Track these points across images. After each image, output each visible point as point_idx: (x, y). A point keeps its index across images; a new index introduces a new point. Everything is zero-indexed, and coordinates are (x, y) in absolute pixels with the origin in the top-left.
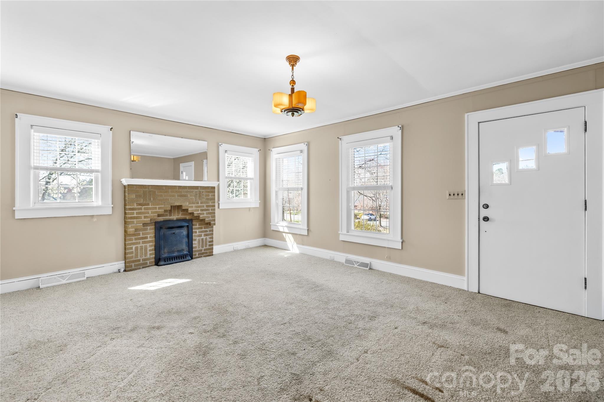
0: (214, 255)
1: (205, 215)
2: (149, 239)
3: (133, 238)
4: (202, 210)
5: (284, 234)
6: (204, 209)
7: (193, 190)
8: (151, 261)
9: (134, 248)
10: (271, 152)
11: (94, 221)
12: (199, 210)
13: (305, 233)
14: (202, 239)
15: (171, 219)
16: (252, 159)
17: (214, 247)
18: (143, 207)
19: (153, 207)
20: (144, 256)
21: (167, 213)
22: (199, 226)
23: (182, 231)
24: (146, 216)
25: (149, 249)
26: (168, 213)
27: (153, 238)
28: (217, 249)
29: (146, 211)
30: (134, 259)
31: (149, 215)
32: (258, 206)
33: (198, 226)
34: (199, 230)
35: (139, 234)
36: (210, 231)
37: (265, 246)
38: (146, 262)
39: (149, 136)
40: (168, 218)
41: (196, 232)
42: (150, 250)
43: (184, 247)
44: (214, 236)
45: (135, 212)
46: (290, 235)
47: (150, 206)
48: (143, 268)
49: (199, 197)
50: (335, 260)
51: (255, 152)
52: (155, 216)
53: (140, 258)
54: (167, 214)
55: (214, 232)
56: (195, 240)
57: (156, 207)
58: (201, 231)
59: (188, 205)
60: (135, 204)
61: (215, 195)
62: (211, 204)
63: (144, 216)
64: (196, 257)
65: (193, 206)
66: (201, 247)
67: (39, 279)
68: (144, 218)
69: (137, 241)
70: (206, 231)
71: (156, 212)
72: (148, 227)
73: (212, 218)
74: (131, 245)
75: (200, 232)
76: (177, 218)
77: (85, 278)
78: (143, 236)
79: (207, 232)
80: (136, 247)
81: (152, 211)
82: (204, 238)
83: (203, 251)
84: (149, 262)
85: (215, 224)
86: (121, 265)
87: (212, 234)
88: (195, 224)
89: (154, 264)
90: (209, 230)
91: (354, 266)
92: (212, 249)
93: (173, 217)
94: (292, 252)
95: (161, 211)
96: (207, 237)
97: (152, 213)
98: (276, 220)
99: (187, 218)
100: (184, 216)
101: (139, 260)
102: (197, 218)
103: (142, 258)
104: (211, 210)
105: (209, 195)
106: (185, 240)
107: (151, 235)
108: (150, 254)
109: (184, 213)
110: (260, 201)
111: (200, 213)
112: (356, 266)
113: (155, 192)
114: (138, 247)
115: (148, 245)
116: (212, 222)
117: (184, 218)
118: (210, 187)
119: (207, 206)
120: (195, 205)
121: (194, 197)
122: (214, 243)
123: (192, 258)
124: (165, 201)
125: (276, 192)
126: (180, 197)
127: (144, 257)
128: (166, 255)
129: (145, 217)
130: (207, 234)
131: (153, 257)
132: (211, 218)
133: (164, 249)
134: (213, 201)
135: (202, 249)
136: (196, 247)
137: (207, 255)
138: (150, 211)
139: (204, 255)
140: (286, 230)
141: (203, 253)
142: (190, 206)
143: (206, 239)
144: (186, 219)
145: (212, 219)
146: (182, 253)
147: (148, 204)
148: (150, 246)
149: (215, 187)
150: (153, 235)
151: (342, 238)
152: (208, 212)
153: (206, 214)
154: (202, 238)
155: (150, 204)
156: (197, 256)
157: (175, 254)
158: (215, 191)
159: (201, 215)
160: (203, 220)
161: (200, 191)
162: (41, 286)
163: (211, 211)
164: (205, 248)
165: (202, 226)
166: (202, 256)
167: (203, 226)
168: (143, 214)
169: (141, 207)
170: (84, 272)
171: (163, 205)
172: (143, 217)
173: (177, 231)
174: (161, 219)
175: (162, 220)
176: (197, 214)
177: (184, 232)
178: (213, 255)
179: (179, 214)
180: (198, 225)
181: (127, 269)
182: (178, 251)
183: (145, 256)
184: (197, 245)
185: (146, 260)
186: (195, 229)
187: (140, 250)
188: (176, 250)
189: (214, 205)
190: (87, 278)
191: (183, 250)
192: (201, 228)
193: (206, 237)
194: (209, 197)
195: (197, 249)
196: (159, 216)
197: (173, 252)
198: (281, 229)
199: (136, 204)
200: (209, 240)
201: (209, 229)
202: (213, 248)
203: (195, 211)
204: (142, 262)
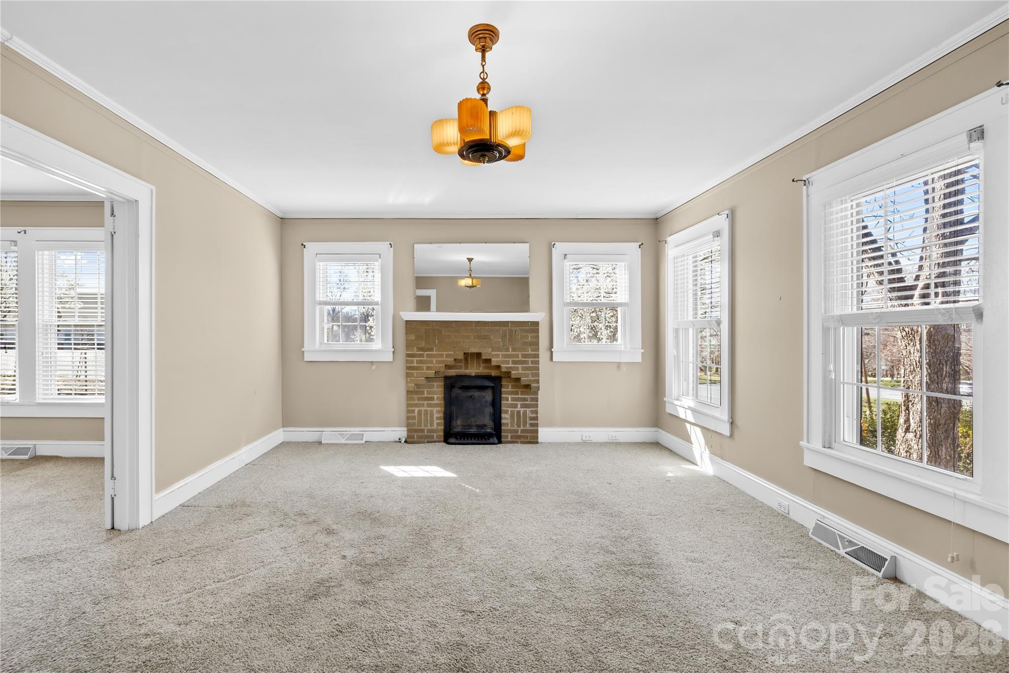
0: (541, 443)
1: (520, 371)
2: (436, 402)
3: (416, 397)
4: (514, 362)
5: (688, 425)
6: (517, 361)
7: (499, 328)
8: (439, 435)
9: (416, 411)
10: (666, 245)
11: (373, 368)
12: (509, 361)
13: (725, 430)
14: (519, 412)
15: (468, 374)
16: (625, 266)
17: (540, 430)
18: (425, 353)
19: (439, 354)
20: (429, 425)
21: (461, 364)
22: (512, 388)
23: (483, 394)
24: (429, 366)
25: (436, 415)
26: (463, 364)
27: (441, 401)
28: (545, 434)
29: (430, 359)
30: (416, 427)
31: (433, 365)
32: (639, 359)
33: (510, 389)
34: (513, 396)
35: (423, 393)
36: (532, 400)
37: (657, 445)
38: (432, 434)
39: (439, 247)
40: (463, 371)
41: (507, 399)
42: (437, 417)
43: (487, 420)
44: (540, 409)
45: (415, 359)
46: (698, 430)
47: (434, 353)
48: (428, 442)
49: (509, 339)
50: (792, 516)
51: (632, 250)
52: (441, 368)
53: (424, 428)
54: (461, 366)
55: (539, 403)
56: (507, 412)
57: (443, 354)
58: (516, 398)
59: (491, 352)
60: (415, 348)
61: (538, 336)
62: (532, 353)
63: (427, 366)
64: (507, 441)
65: (499, 354)
66: (515, 426)
67: (322, 433)
68: (427, 370)
69: (421, 402)
70: (525, 399)
71: (442, 362)
72: (434, 383)
73: (534, 377)
74: (412, 407)
75: (513, 399)
76: (476, 372)
77: (363, 442)
78: (428, 396)
79: (527, 401)
80: (419, 410)
81: (437, 359)
82: (522, 410)
83: (519, 433)
84: (437, 435)
85: (538, 388)
86: (401, 432)
87: (537, 406)
88: (505, 385)
89: (443, 439)
90: (530, 398)
91: (836, 550)
92: (537, 432)
93: (471, 371)
94: (701, 470)
95: (450, 361)
96: (528, 409)
97: (437, 362)
98: (675, 392)
99: (493, 374)
100: (487, 371)
101: (423, 431)
102: (508, 374)
103: (427, 428)
104: (532, 364)
105: (527, 337)
106: (489, 410)
107: (438, 396)
108: (438, 424)
109: (487, 365)
110: (643, 351)
111: (510, 367)
112: (842, 552)
113: (442, 331)
114: (421, 410)
115: (435, 410)
116: (533, 385)
117: (488, 374)
118: (529, 323)
119: (524, 356)
120: (503, 353)
121: (500, 340)
122: (539, 422)
123: (500, 442)
124: (455, 346)
125: (677, 331)
126: (478, 339)
127: (429, 427)
128: (458, 429)
129: (428, 368)
130: (527, 404)
131: (441, 429)
132: (532, 377)
133: (456, 420)
134: (534, 347)
135: (518, 428)
136: (507, 424)
137: (527, 442)
138: (434, 359)
139: (522, 440)
140: (690, 417)
141: (519, 437)
142: (493, 355)
143: (525, 413)
144: (491, 376)
145: (533, 379)
146: (483, 430)
147: (432, 350)
148: (438, 412)
149: (538, 322)
150: (441, 396)
151: (810, 461)
152: (526, 365)
153: (522, 370)
154: (517, 409)
155: (434, 349)
156: (509, 439)
157: (472, 430)
158: (538, 329)
159: (513, 371)
160: (518, 380)
161: (511, 329)
162: (323, 442)
163: (530, 365)
164: (522, 427)
165: (517, 390)
166: (518, 441)
167: (520, 390)
168: (426, 363)
169: (423, 353)
170: (363, 434)
171: (452, 351)
172: (425, 368)
173: (476, 394)
174: (452, 372)
175: (454, 374)
176: (505, 369)
177: (488, 396)
178: (537, 443)
179: (480, 366)
180: (510, 386)
181: (408, 440)
182: (478, 426)
183: (431, 426)
184: (509, 421)
185: (433, 433)
186: (505, 394)
187: (424, 415)
188: (474, 423)
189: (536, 354)
190: (366, 442)
191: (485, 426)
192: (517, 393)
193: (526, 409)
194: (527, 340)
195: (509, 427)
196: (448, 367)
197: (470, 426)
198: (682, 415)
199: (417, 348)
200: (531, 415)
201: (531, 396)
202: (538, 429)
203: (503, 364)
204: (427, 434)
